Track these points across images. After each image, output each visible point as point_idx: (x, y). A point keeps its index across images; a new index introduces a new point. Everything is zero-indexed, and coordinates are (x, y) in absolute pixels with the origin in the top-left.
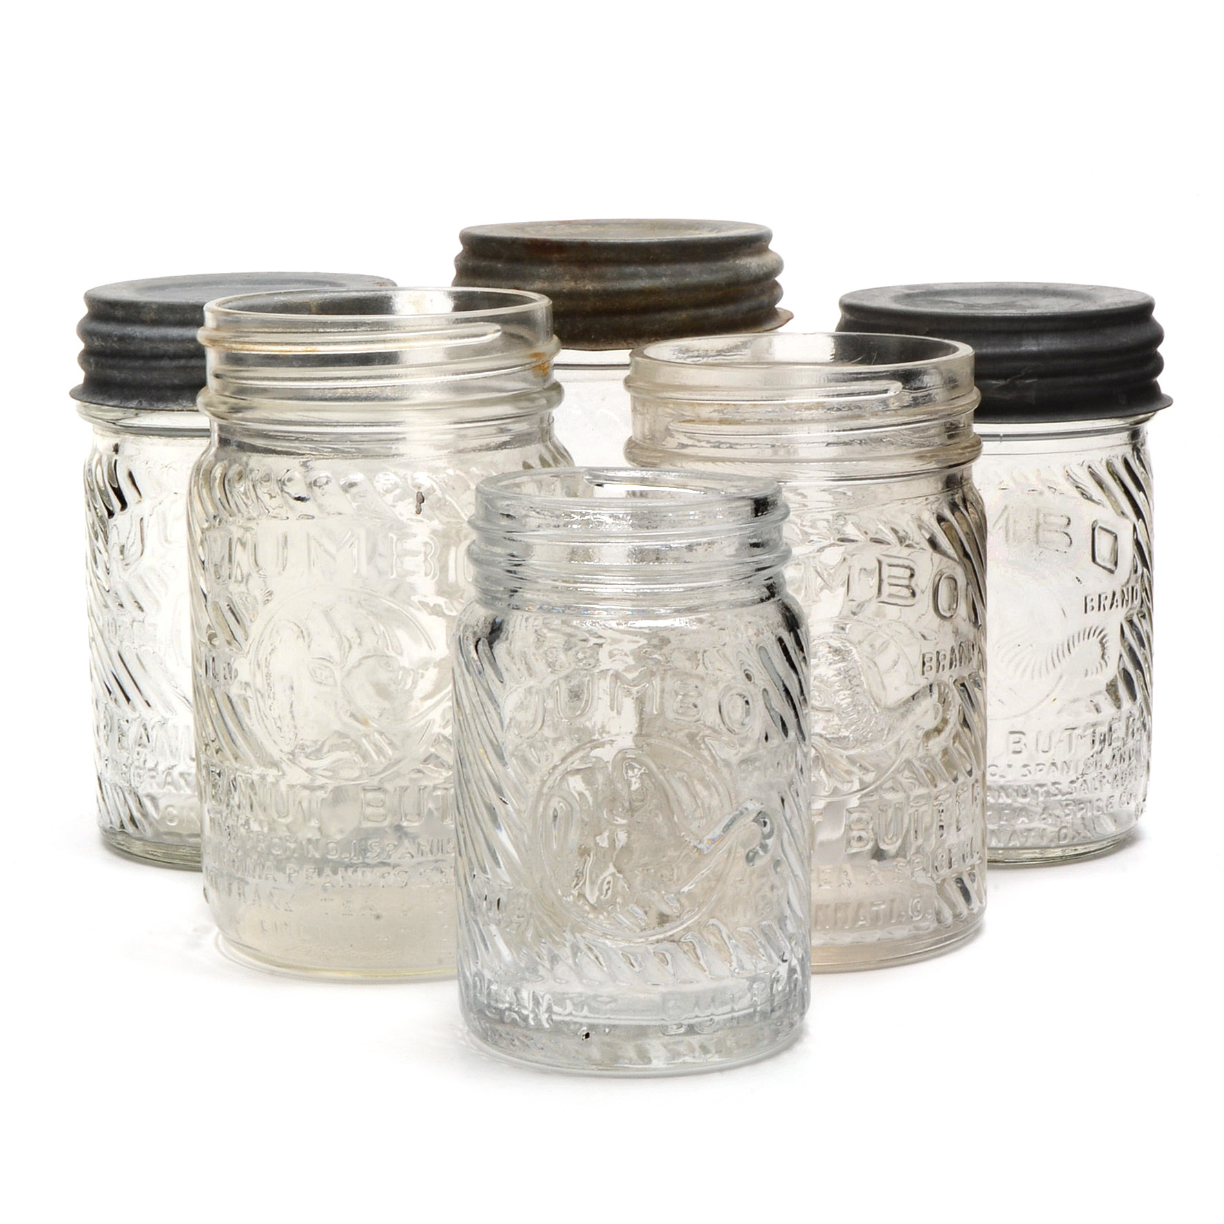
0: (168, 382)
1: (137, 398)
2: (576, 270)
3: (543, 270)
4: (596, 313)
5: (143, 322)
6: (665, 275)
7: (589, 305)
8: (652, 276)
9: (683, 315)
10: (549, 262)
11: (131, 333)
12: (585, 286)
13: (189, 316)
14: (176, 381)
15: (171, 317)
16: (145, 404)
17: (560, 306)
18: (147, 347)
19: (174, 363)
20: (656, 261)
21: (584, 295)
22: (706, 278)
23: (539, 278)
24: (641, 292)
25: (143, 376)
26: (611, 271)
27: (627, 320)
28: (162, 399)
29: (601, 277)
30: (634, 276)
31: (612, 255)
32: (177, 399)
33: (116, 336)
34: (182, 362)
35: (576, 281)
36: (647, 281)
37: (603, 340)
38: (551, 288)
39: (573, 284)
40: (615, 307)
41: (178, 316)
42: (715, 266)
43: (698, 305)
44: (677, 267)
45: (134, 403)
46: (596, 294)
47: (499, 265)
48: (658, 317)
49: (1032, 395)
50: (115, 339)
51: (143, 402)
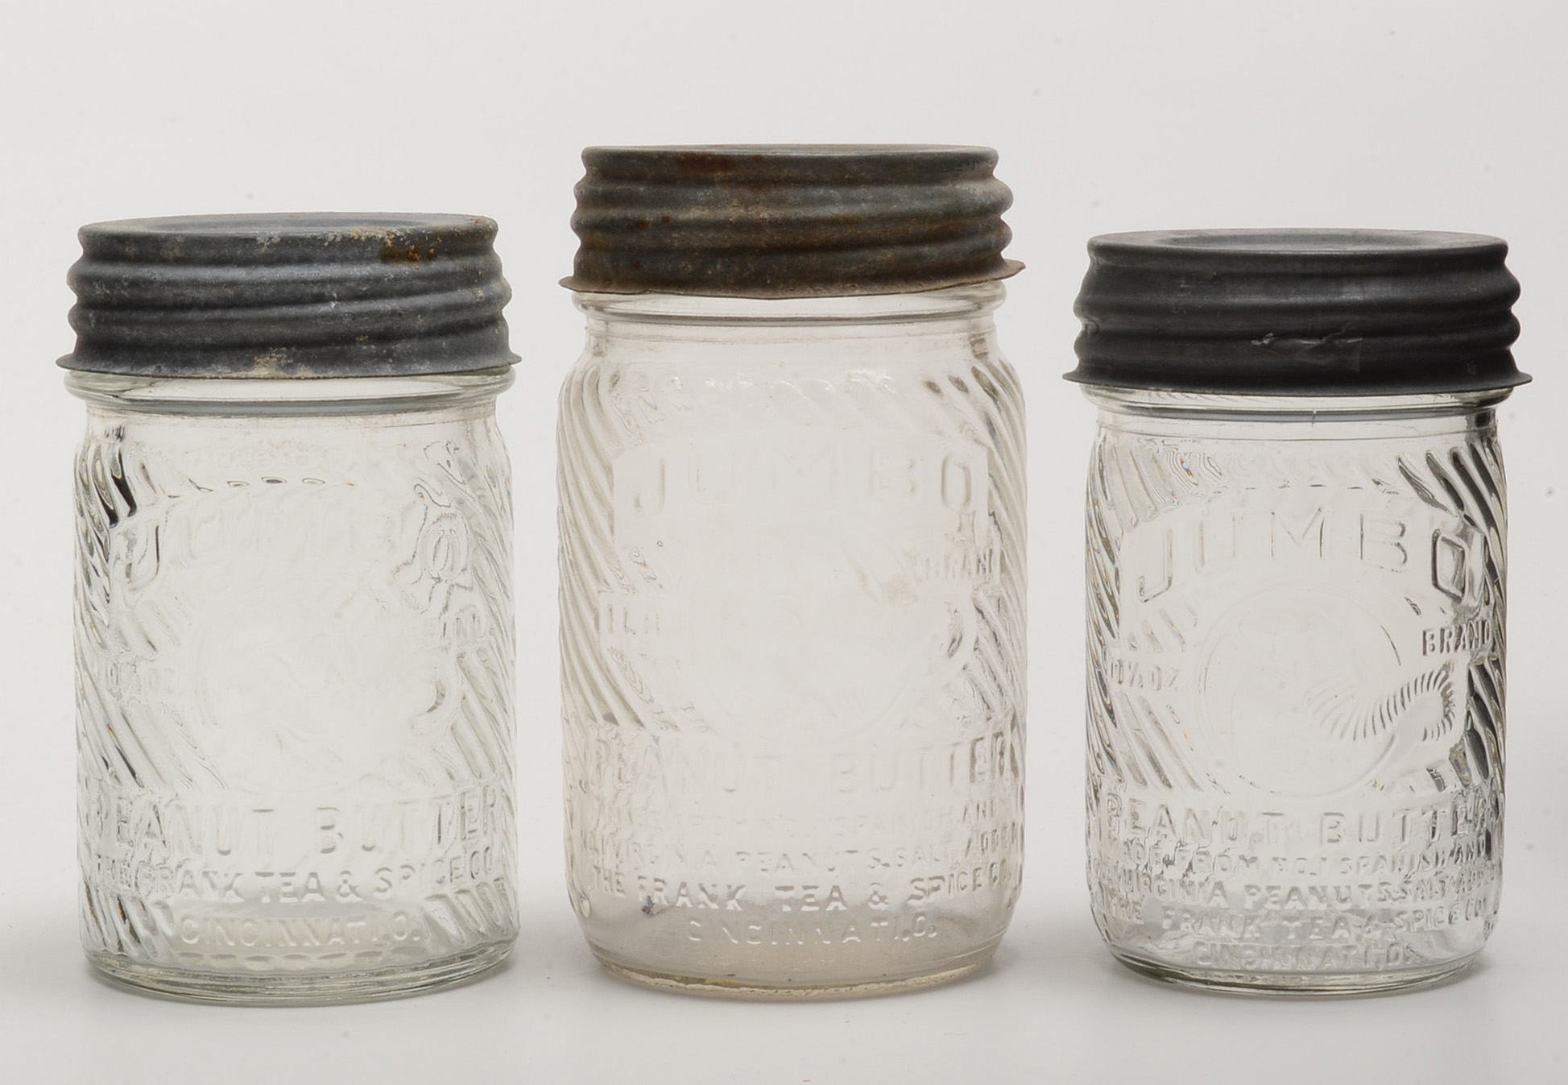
0: (197, 340)
1: (154, 363)
2: (748, 194)
3: (701, 194)
4: (773, 250)
5: (164, 261)
6: (865, 200)
7: (764, 239)
8: (848, 201)
9: (888, 255)
10: (710, 183)
11: (147, 275)
12: (758, 213)
13: (226, 252)
14: (208, 340)
15: (203, 254)
16: (165, 370)
17: (726, 241)
18: (169, 293)
19: (207, 315)
20: (854, 182)
21: (756, 226)
22: (918, 205)
23: (696, 203)
24: (833, 222)
25: (163, 333)
26: (792, 194)
27: (814, 260)
28: (189, 363)
29: (780, 202)
30: (824, 201)
31: (795, 173)
32: (209, 363)
33: (126, 280)
34: (218, 313)
35: (746, 207)
36: (842, 207)
37: (782, 286)
38: (712, 217)
39: (742, 211)
40: (798, 242)
41: (212, 252)
42: (928, 190)
43: (907, 241)
44: (880, 190)
45: (150, 370)
46: (774, 224)
47: (642, 189)
48: (855, 255)
49: (1355, 361)
50: (126, 284)
51: (163, 368)
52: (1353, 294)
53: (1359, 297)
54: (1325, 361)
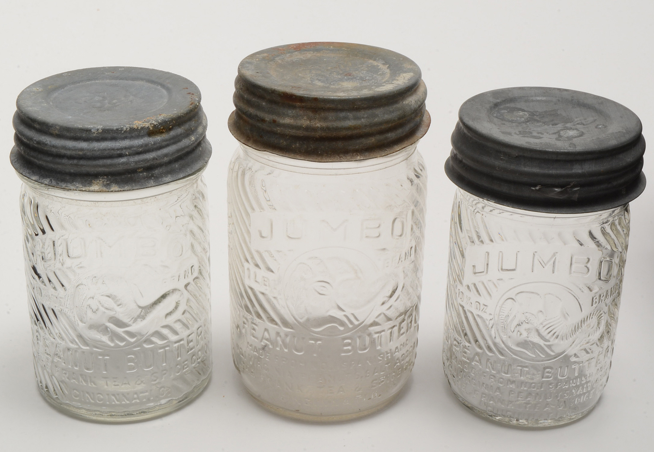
0: (67, 170)
1: (49, 178)
2: (311, 114)
3: (290, 112)
4: (322, 139)
5: (51, 135)
6: (363, 118)
7: (318, 134)
8: (356, 118)
9: (372, 140)
10: (294, 107)
11: (44, 141)
12: (315, 124)
13: (78, 135)
14: (72, 171)
15: (68, 134)
16: (54, 183)
17: (301, 134)
18: (54, 150)
19: (71, 162)
20: (358, 109)
21: (315, 129)
22: (387, 117)
23: (288, 116)
24: (349, 128)
25: (52, 165)
26: (331, 115)
27: (340, 144)
28: (63, 180)
29: (325, 119)
30: (346, 118)
31: (332, 106)
32: (73, 182)
33: (35, 140)
34: (75, 161)
35: (310, 121)
36: (353, 121)
37: (325, 155)
38: (295, 124)
39: (308, 122)
40: (333, 136)
41: (72, 134)
42: (391, 108)
43: (381, 132)
44: (370, 112)
45: (47, 181)
46: (322, 129)
47: (264, 104)
48: (358, 141)
49: (576, 197)
50: (35, 142)
51: (53, 181)
52: (577, 169)
53: (580, 171)
54: (562, 197)
